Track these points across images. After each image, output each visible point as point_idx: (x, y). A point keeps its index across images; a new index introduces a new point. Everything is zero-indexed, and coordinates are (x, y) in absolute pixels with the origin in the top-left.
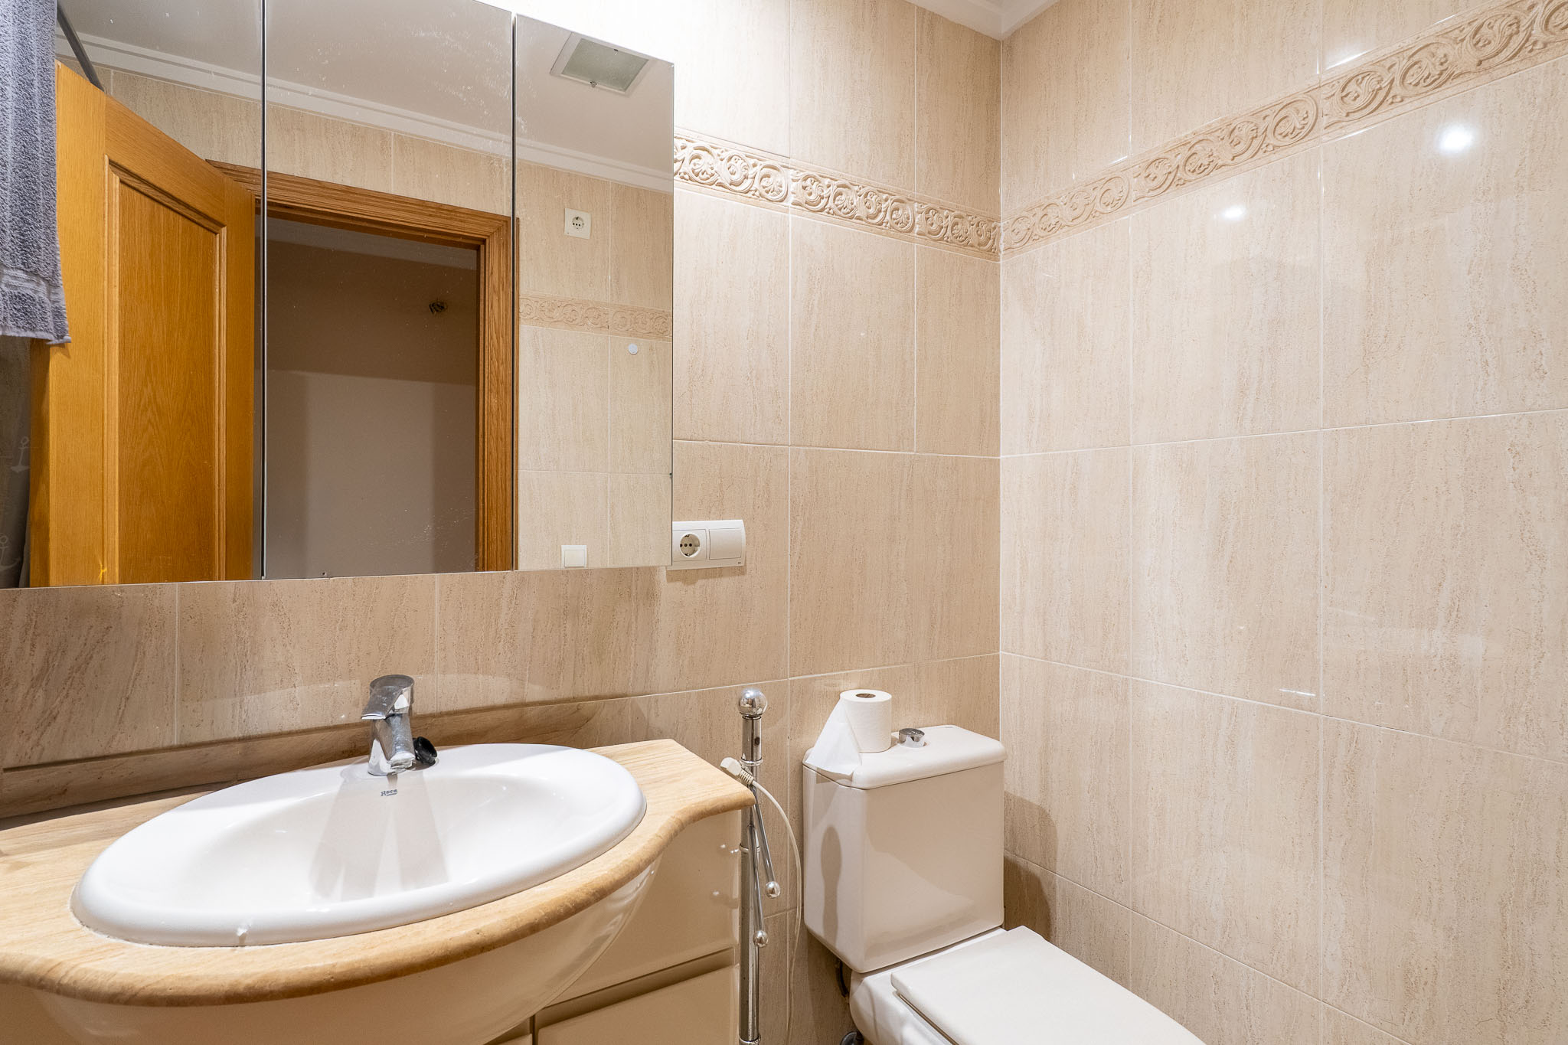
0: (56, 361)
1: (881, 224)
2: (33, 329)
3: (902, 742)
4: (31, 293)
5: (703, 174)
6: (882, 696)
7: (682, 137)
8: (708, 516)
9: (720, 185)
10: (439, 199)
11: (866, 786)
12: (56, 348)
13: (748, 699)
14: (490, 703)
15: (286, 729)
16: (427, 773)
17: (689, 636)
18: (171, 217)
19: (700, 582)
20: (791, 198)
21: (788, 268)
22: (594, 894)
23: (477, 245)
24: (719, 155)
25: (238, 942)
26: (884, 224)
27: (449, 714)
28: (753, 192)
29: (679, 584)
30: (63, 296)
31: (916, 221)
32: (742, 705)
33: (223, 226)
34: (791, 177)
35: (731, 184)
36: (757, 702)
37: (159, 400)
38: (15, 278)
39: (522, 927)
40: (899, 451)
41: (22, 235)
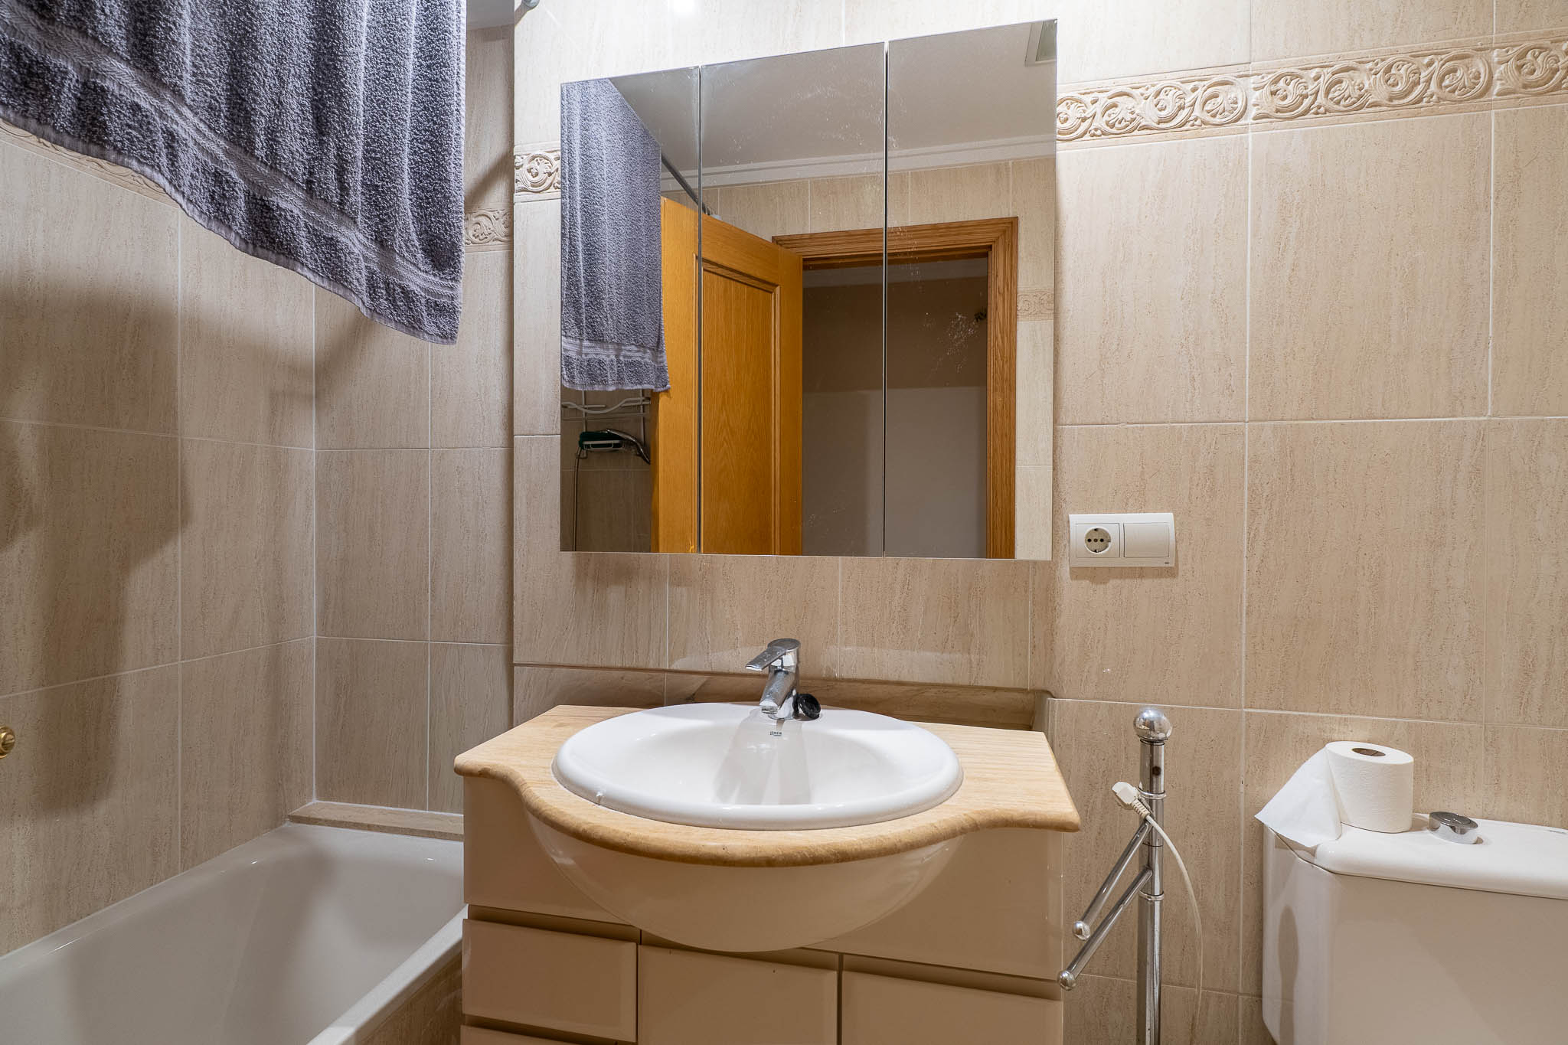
0: (663, 400)
1: (1420, 100)
2: (640, 383)
3: (1434, 829)
4: (639, 359)
5: (1120, 123)
6: (1397, 757)
7: (1093, 90)
8: (1125, 509)
9: (1145, 128)
10: (949, 219)
11: (1333, 868)
12: (663, 393)
13: (1145, 719)
14: (884, 678)
15: (731, 671)
16: (808, 725)
17: (1099, 641)
18: (739, 287)
19: (1113, 582)
20: (1253, 112)
21: (1246, 200)
22: (835, 854)
23: (983, 253)
24: (1142, 95)
25: (597, 801)
26: (1425, 100)
27: (849, 681)
28: (1191, 123)
29: (1086, 583)
30: (667, 358)
31: (1496, 76)
32: (1138, 726)
33: (777, 286)
34: (1253, 86)
35: (1159, 123)
36: (1156, 726)
37: (731, 423)
38: (630, 351)
39: (760, 857)
40: (1454, 416)
41: (634, 322)
